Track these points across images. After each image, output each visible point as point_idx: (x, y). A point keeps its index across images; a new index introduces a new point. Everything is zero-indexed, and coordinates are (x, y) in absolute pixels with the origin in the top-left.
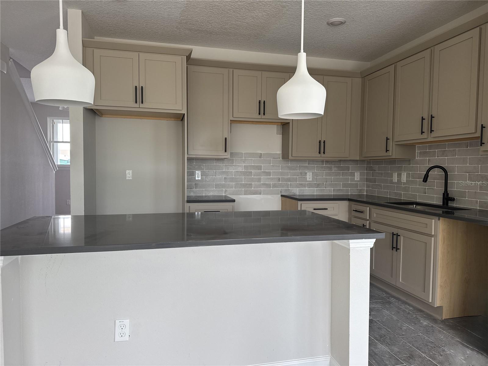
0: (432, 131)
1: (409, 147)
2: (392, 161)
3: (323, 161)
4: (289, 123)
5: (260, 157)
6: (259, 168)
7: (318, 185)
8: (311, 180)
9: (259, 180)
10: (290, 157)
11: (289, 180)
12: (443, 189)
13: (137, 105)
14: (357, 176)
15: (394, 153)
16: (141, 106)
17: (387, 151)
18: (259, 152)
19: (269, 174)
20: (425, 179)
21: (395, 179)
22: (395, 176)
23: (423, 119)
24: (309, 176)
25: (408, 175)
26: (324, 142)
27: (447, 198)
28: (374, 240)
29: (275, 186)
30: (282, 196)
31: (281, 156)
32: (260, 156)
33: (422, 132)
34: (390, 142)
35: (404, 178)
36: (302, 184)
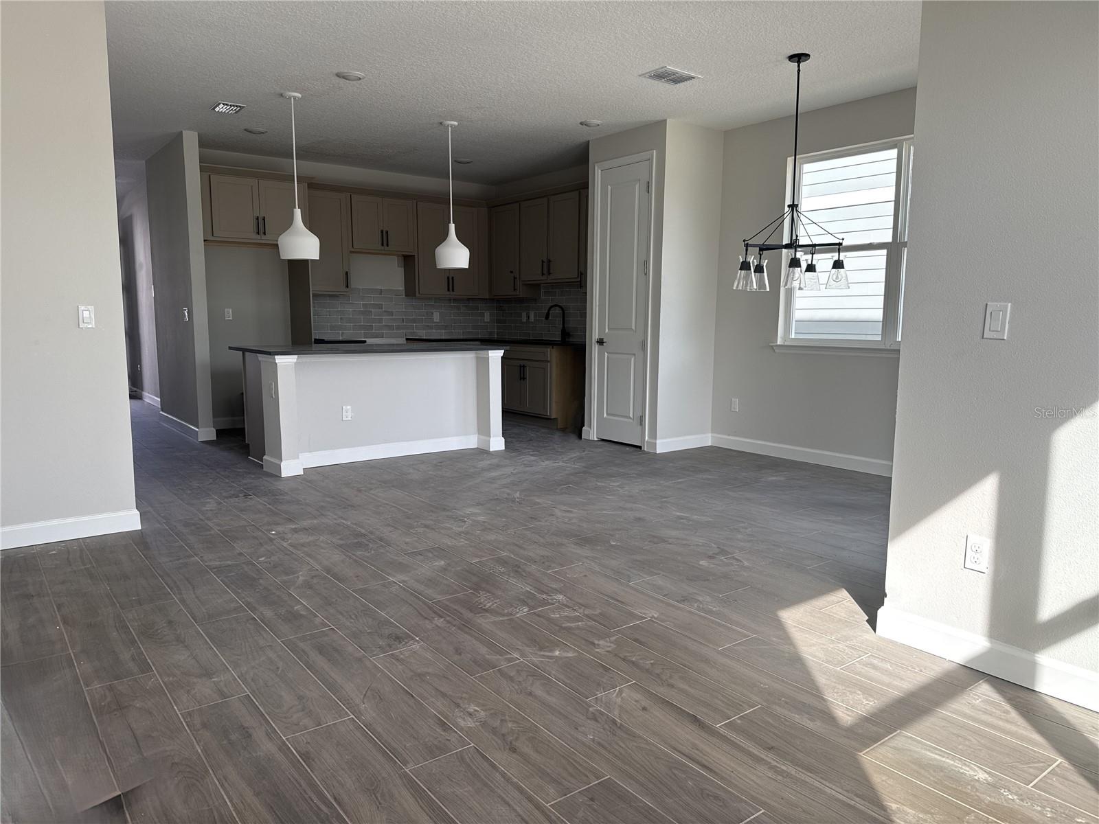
0: (549, 274)
1: (535, 286)
2: (521, 300)
3: (450, 300)
4: (414, 256)
5: (381, 294)
6: (380, 306)
7: (446, 326)
8: (438, 321)
9: (381, 321)
10: (417, 295)
11: (414, 321)
12: (561, 326)
13: (259, 237)
14: (487, 317)
15: (522, 293)
16: (263, 237)
17: (515, 290)
18: (379, 287)
19: (391, 313)
20: (547, 317)
21: (524, 319)
22: (524, 314)
23: (543, 262)
24: (436, 317)
25: (535, 316)
26: (453, 278)
27: (565, 333)
28: (503, 351)
29: (398, 328)
30: (407, 339)
31: (404, 293)
32: (381, 292)
33: (543, 274)
34: (518, 282)
35: (532, 318)
36: (428, 326)
